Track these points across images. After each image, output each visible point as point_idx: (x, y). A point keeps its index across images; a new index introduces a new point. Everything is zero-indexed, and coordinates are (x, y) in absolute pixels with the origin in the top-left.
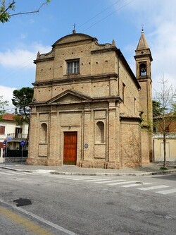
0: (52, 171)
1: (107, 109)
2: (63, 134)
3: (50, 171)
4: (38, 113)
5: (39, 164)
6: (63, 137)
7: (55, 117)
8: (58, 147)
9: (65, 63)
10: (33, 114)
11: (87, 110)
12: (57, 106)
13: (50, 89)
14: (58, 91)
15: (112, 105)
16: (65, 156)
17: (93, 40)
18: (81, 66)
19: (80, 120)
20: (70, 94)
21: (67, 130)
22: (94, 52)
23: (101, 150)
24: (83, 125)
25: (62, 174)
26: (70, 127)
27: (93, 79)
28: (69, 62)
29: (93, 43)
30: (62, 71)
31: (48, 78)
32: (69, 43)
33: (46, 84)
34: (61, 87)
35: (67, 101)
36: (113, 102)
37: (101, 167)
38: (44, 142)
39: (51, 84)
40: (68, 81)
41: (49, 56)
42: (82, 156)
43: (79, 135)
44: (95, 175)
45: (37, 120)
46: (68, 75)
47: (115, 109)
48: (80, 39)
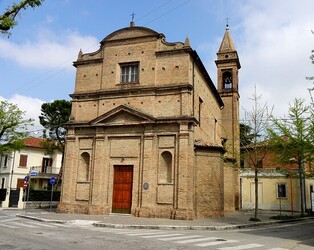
0: (96, 222)
1: (176, 133)
2: (112, 169)
3: (92, 222)
4: (77, 137)
5: (76, 212)
6: (112, 173)
7: (102, 144)
8: (106, 187)
9: (118, 67)
10: (70, 139)
11: (149, 134)
12: (105, 128)
13: (96, 103)
14: (107, 106)
15: (184, 128)
16: (115, 200)
17: (159, 36)
18: (141, 73)
19: (138, 149)
20: (123, 112)
21: (118, 162)
22: (159, 54)
23: (167, 193)
24: (142, 156)
25: (110, 226)
26: (123, 159)
27: (158, 91)
28: (125, 66)
29: (159, 41)
30: (115, 78)
31: (94, 87)
32: (124, 40)
33: (90, 97)
34: (112, 101)
35: (120, 122)
36: (185, 124)
37: (166, 217)
38: (84, 180)
39: (96, 96)
40: (121, 93)
41: (96, 57)
42: (140, 200)
43: (136, 169)
44: (157, 228)
45: (75, 147)
46: (122, 84)
47: (188, 134)
48: (141, 34)
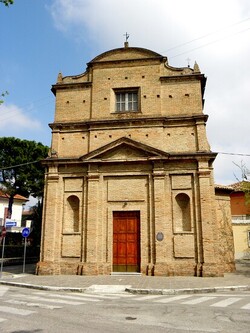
1: (194, 172)
2: (111, 216)
4: (61, 176)
5: (64, 272)
6: (111, 222)
7: (97, 184)
8: (104, 239)
9: (113, 93)
10: (52, 178)
12: (100, 165)
13: (85, 135)
14: (101, 139)
15: (203, 166)
16: (116, 255)
17: (162, 59)
18: (143, 100)
19: (145, 189)
20: (127, 146)
21: (119, 208)
22: (164, 80)
23: (187, 243)
24: (151, 199)
26: (125, 203)
27: (166, 122)
28: (120, 93)
29: (162, 66)
30: (108, 108)
31: (82, 116)
32: (119, 62)
33: (76, 127)
34: (108, 133)
35: (120, 158)
36: (205, 161)
37: (189, 274)
38: (71, 231)
39: (86, 127)
40: (120, 123)
41: (82, 80)
43: (143, 217)
45: (58, 189)
46: (118, 113)
47: (209, 173)
48: (139, 56)
